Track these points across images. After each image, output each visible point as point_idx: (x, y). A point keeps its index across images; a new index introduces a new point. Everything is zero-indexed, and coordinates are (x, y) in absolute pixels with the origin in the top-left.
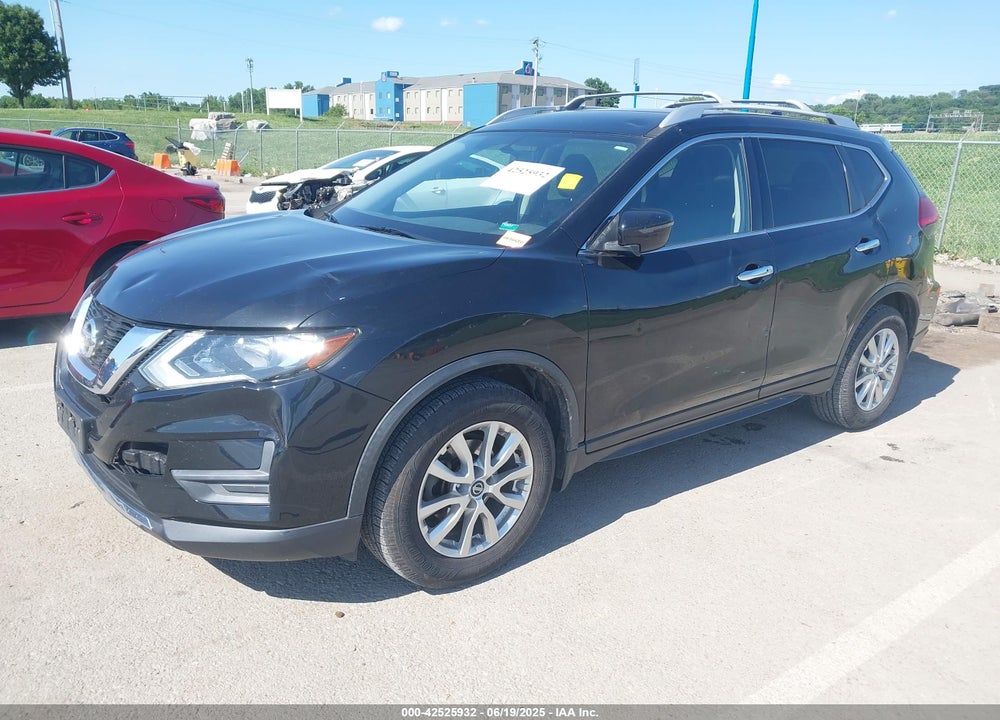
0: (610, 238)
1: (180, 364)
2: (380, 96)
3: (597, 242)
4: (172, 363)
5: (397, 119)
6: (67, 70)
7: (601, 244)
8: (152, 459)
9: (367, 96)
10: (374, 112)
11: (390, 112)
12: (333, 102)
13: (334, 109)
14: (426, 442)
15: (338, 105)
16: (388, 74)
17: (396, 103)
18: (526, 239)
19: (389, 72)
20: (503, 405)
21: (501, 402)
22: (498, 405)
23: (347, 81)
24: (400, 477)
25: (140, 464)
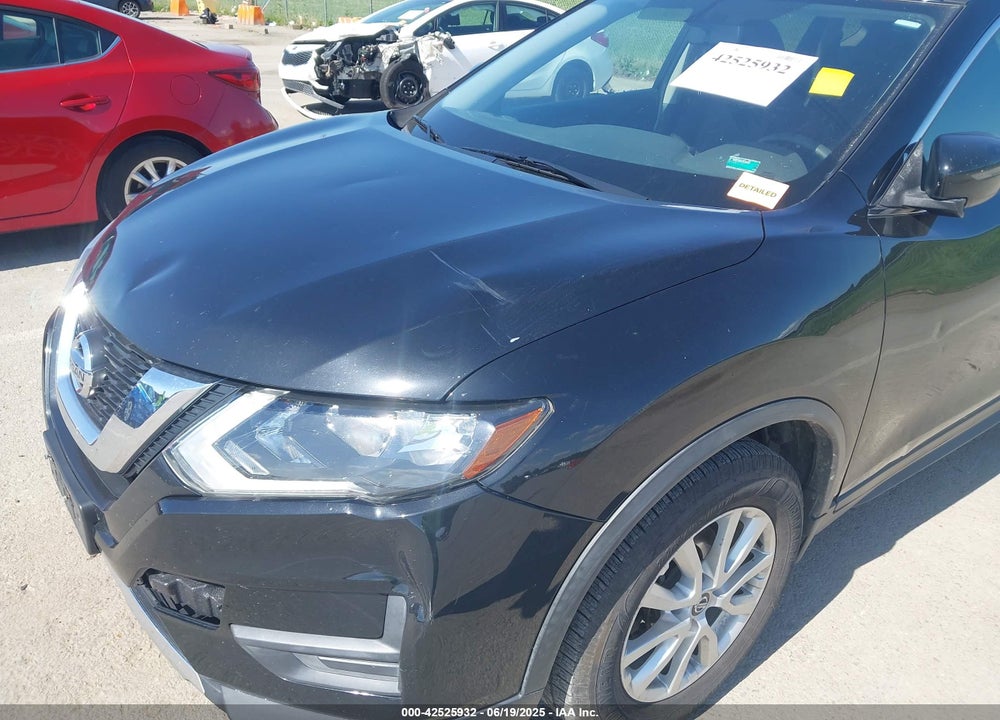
0: (910, 185)
1: (233, 448)
3: (892, 192)
4: (221, 445)
7: (898, 196)
8: (197, 595)
14: (644, 568)
18: (781, 189)
20: (753, 486)
21: (753, 481)
22: (748, 488)
24: (603, 627)
25: (178, 597)
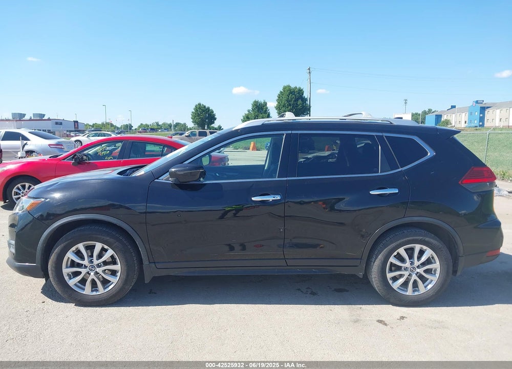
2: (471, 114)
5: (480, 126)
6: (310, 111)
9: (464, 114)
10: (467, 122)
11: (476, 123)
12: (444, 118)
13: (444, 122)
15: (446, 120)
16: (477, 102)
17: (480, 117)
19: (477, 101)
23: (453, 107)
